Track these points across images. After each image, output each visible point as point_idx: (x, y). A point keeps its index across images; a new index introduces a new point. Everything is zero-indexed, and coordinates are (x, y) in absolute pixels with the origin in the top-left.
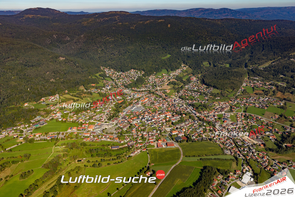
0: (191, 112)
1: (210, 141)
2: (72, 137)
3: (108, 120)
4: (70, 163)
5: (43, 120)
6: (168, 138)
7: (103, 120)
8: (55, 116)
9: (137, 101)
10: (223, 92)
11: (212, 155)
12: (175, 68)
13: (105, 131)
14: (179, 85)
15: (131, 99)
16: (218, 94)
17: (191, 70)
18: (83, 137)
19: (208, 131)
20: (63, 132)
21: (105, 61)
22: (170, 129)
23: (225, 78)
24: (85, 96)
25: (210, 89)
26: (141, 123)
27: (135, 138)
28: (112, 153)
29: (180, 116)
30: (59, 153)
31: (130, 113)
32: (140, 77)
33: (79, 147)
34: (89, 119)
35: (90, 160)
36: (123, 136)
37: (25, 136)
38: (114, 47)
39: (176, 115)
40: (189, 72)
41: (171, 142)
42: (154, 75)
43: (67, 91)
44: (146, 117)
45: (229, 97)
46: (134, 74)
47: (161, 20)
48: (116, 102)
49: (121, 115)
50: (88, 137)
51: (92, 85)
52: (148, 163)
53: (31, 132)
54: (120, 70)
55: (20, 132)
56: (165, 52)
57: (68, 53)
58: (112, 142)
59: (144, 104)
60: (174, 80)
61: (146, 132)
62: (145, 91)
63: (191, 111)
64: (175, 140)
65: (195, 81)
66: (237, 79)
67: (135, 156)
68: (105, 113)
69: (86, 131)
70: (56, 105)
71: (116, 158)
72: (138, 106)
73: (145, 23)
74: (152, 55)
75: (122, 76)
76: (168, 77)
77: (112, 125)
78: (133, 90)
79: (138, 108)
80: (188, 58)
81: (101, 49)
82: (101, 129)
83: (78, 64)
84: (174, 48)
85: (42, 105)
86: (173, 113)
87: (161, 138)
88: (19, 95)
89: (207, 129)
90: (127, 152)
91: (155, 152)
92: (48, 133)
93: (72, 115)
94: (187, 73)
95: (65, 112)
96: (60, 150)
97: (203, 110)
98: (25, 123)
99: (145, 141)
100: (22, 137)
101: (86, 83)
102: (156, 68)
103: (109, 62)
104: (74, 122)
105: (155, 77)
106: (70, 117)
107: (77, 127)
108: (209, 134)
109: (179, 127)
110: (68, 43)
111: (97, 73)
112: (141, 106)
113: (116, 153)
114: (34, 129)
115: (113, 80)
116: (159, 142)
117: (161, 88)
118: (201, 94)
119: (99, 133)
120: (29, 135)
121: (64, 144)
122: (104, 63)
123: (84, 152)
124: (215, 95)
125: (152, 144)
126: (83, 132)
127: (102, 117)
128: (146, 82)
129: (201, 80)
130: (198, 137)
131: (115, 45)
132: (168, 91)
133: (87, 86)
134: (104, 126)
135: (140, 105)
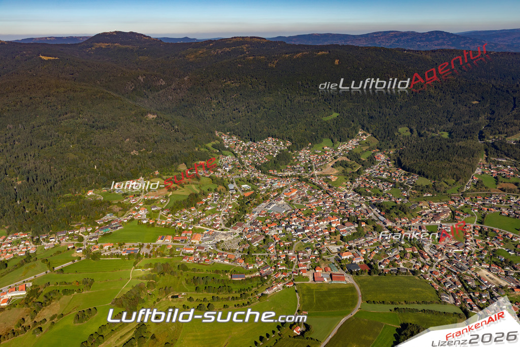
0: (376, 219)
1: (414, 275)
2: (164, 253)
3: (226, 226)
4: (158, 300)
5: (117, 221)
6: (334, 265)
7: (218, 225)
8: (136, 215)
9: (278, 195)
10: (437, 185)
11: (418, 303)
12: (347, 137)
13: (221, 246)
14: (354, 168)
15: (267, 191)
16: (427, 186)
17: (375, 142)
18: (183, 254)
19: (408, 255)
20: (149, 244)
21: (223, 122)
22: (338, 249)
23: (441, 158)
24: (187, 182)
25: (412, 178)
26: (284, 234)
27: (274, 262)
28: (232, 286)
29: (356, 226)
30: (140, 281)
31: (264, 215)
32: (283, 151)
33: (175, 272)
34: (193, 223)
35: (193, 297)
36: (252, 256)
37: (86, 246)
38: (239, 98)
39: (349, 223)
40: (371, 145)
41: (339, 273)
42: (309, 149)
43: (157, 173)
44: (293, 223)
45: (450, 193)
46: (273, 146)
47: (323, 53)
48: (240, 194)
49: (249, 217)
50: (192, 255)
51: (199, 162)
52: (297, 309)
53: (96, 241)
54: (248, 137)
55: (78, 240)
56: (329, 108)
57: (161, 106)
58: (232, 266)
59: (290, 199)
60: (345, 159)
61: (293, 251)
62: (291, 176)
63: (377, 217)
64: (347, 270)
65: (383, 162)
66: (465, 161)
67: (273, 295)
68: (222, 212)
69: (189, 244)
70: (138, 196)
71: (239, 295)
72: (280, 203)
73: (295, 57)
74: (305, 113)
75: (251, 149)
76: (333, 154)
77: (232, 236)
78: (271, 175)
79: (278, 206)
80: (370, 119)
81: (217, 101)
82: (214, 241)
83: (178, 126)
84: (346, 101)
85: (116, 194)
86: (344, 218)
87: (320, 264)
88: (79, 176)
89: (407, 253)
90: (259, 286)
91: (309, 290)
92: (124, 244)
93: (164, 214)
94: (368, 147)
95: (153, 209)
96: (143, 276)
97: (400, 215)
98: (87, 224)
99: (292, 268)
100: (81, 249)
101: (190, 159)
102: (311, 137)
103: (230, 124)
104: (168, 227)
105: (309, 153)
106: (162, 218)
107: (173, 235)
108: (411, 261)
109: (354, 245)
110: (163, 90)
111: (209, 142)
112: (285, 203)
113: (238, 287)
114: (102, 236)
115: (236, 155)
116: (317, 271)
117: (320, 173)
118: (395, 187)
119: (210, 249)
120: (92, 245)
121: (150, 265)
122: (222, 125)
123: (184, 282)
124: (423, 190)
125: (304, 274)
126: (182, 244)
127: (216, 221)
128: (293, 160)
129: (394, 160)
130: (391, 266)
131: (241, 95)
132: (334, 179)
133: (191, 165)
134: (218, 236)
135: (282, 201)
